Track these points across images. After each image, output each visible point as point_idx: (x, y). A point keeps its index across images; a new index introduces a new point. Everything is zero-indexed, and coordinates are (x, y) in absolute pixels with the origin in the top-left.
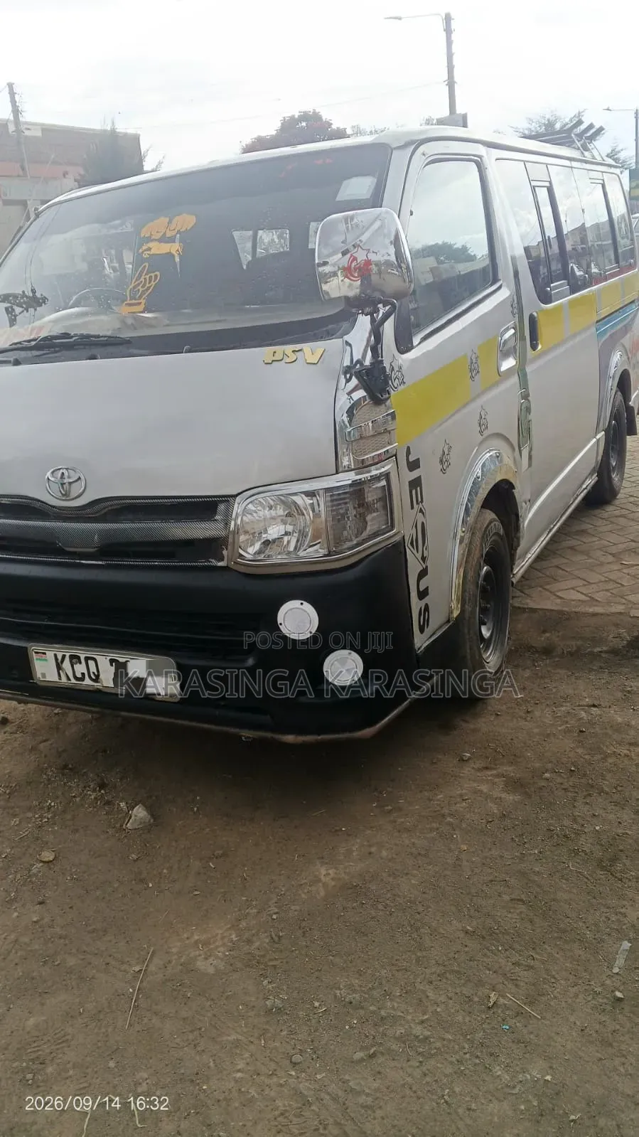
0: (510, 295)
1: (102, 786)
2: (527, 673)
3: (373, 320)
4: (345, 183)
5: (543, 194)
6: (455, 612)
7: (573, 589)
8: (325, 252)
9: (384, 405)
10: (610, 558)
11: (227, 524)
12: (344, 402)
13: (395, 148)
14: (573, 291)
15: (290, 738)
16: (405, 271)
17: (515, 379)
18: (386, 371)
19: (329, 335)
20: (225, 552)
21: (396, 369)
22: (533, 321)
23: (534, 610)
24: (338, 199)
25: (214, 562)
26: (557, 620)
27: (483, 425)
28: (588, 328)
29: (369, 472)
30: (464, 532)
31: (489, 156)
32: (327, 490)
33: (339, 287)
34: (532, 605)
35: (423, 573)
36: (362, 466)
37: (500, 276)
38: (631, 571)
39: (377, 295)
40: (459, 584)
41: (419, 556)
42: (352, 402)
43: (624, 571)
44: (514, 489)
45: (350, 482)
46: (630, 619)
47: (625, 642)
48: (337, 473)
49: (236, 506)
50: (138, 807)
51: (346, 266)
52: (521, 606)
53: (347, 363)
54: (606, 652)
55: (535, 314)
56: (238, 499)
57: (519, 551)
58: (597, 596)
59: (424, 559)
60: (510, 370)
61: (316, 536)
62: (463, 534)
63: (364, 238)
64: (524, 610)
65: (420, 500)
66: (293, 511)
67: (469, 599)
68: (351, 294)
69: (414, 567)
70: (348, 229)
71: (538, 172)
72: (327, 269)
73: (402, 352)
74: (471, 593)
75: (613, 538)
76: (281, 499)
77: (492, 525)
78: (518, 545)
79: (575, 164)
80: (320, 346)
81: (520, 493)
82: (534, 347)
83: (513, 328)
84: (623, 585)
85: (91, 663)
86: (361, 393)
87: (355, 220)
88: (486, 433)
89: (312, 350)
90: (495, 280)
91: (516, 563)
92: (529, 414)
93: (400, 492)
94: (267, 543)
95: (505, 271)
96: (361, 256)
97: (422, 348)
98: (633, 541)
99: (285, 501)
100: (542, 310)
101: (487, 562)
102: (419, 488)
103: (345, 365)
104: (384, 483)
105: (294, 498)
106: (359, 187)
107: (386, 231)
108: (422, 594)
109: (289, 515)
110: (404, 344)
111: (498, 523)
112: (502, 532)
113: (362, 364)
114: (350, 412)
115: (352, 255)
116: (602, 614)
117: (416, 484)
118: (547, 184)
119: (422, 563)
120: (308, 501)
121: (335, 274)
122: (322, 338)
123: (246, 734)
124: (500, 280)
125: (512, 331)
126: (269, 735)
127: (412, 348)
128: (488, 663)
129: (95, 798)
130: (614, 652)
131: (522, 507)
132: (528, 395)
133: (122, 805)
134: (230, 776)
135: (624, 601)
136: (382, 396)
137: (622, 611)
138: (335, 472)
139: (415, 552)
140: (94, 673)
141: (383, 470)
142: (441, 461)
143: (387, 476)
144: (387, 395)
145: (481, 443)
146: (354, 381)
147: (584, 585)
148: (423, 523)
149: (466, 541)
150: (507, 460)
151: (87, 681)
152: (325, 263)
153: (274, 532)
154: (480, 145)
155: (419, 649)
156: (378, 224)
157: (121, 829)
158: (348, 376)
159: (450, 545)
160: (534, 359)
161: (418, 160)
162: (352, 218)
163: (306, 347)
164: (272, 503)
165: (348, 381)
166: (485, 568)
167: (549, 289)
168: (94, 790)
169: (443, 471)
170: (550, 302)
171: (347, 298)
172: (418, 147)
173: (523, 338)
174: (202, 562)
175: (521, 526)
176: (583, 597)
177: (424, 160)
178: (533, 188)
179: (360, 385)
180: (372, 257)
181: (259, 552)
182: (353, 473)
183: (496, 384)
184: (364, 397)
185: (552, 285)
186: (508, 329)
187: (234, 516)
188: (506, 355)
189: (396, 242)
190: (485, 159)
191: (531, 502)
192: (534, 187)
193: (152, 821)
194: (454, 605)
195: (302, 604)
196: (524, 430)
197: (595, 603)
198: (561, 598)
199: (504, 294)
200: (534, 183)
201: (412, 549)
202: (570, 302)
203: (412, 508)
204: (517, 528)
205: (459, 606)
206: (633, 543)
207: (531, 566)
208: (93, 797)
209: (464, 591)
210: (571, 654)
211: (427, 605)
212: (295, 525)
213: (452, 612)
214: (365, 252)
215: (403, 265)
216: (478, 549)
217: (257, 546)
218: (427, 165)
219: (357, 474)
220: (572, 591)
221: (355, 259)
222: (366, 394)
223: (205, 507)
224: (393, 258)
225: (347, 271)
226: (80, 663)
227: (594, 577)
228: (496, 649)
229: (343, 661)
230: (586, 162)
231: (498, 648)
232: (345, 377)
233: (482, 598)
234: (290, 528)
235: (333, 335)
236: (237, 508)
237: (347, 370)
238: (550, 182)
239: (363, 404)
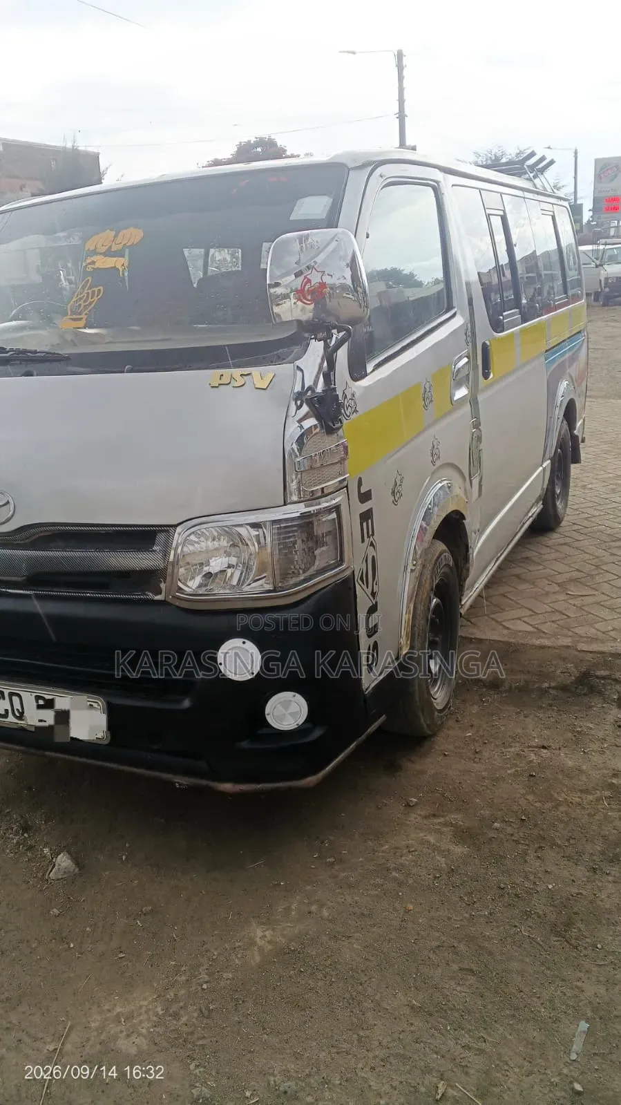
0: (463, 324)
1: (26, 829)
2: (475, 709)
3: (326, 346)
4: (299, 202)
5: (497, 222)
6: (404, 648)
7: (519, 619)
8: (278, 273)
9: (336, 434)
10: (557, 588)
11: (166, 554)
12: (294, 431)
13: (353, 169)
14: (524, 320)
15: (227, 787)
16: (361, 296)
17: (467, 408)
18: (338, 399)
19: (280, 360)
20: (163, 586)
21: (349, 396)
22: (485, 349)
23: (480, 641)
24: (291, 218)
25: (151, 596)
26: (508, 652)
27: (434, 454)
28: (538, 357)
29: (319, 504)
30: (414, 565)
31: (447, 182)
32: (274, 522)
33: (291, 310)
34: (479, 635)
35: (373, 609)
36: (313, 498)
37: (455, 303)
38: (578, 602)
39: (333, 320)
40: (409, 619)
41: (369, 591)
42: (303, 430)
43: (570, 601)
44: (465, 519)
45: (298, 514)
46: (577, 653)
47: (573, 678)
48: (285, 504)
49: (176, 535)
50: (62, 854)
51: (299, 288)
52: (468, 635)
53: (298, 388)
54: (553, 688)
55: (488, 342)
56: (179, 529)
57: (468, 582)
58: (544, 628)
59: (373, 594)
60: (463, 399)
61: (262, 569)
62: (413, 568)
63: (319, 259)
64: (470, 640)
65: (370, 533)
66: (237, 542)
67: (419, 635)
68: (304, 318)
69: (363, 602)
70: (301, 250)
71: (493, 200)
72: (279, 291)
73: (355, 379)
74: (421, 628)
75: (559, 567)
76: (225, 531)
77: (443, 556)
78: (468, 576)
79: (527, 195)
80: (270, 371)
81: (470, 523)
82: (486, 376)
83: (467, 357)
84: (569, 617)
85: (16, 700)
86: (312, 422)
87: (310, 240)
88: (438, 463)
89: (261, 375)
90: (450, 308)
91: (465, 594)
92: (481, 442)
93: (351, 525)
94: (209, 575)
95: (460, 299)
96: (315, 279)
97: (375, 376)
98: (578, 570)
99: (228, 532)
100: (495, 338)
101: (436, 595)
102: (370, 521)
103: (296, 391)
104: (334, 515)
105: (239, 529)
106: (313, 207)
107: (342, 253)
108: (372, 632)
109: (234, 545)
110: (357, 372)
111: (448, 555)
112: (451, 563)
113: (313, 391)
114: (300, 441)
115: (305, 277)
116: (549, 647)
117: (366, 516)
118: (501, 213)
119: (372, 599)
120: (254, 532)
121: (286, 296)
122: (272, 362)
123: (181, 781)
124: (454, 308)
125: (466, 360)
126: (204, 782)
127: (366, 375)
128: (435, 699)
129: (17, 843)
130: (563, 688)
131: (472, 536)
132: (480, 424)
133: (46, 850)
134: (162, 821)
135: (570, 634)
136: (334, 425)
137: (570, 644)
138: (283, 503)
139: (365, 587)
140: (18, 710)
141: (334, 502)
142: (393, 493)
143: (337, 508)
144: (340, 424)
145: (433, 473)
146: (305, 409)
147: (531, 616)
148: (373, 557)
149: (417, 574)
150: (458, 491)
151: (11, 719)
152: (277, 285)
153: (216, 565)
154: (437, 170)
155: (367, 689)
156: (334, 244)
157: (43, 880)
158: (299, 402)
159: (400, 580)
160: (487, 388)
161: (375, 181)
162: (307, 237)
163: (256, 371)
164: (216, 534)
165: (299, 408)
166: (435, 600)
167: (501, 317)
168: (17, 833)
169: (395, 502)
170: (502, 331)
171: (299, 322)
172: (377, 167)
173: (476, 367)
174: (137, 595)
175: (471, 556)
176: (530, 629)
177: (381, 182)
178: (488, 217)
179: (311, 413)
180: (327, 280)
181: (200, 586)
182: (302, 505)
183: (449, 413)
184: (315, 426)
185: (504, 314)
186: (460, 358)
187: (174, 545)
188: (459, 385)
189: (353, 265)
190: (442, 185)
191: (481, 532)
192: (489, 215)
193: (77, 870)
194: (403, 641)
195: (244, 643)
196: (475, 459)
197: (542, 635)
198: (508, 628)
199: (458, 321)
200: (488, 211)
201: (362, 585)
202: (522, 331)
203: (363, 541)
204: (466, 559)
205: (409, 642)
206: (578, 573)
207: (480, 596)
208: (15, 841)
209: (413, 626)
210: (520, 689)
211: (376, 642)
212: (239, 557)
213: (401, 649)
214: (320, 274)
215: (359, 289)
216: (428, 581)
217: (198, 580)
218: (384, 187)
219: (306, 507)
220: (519, 622)
221: (309, 281)
222: (317, 423)
223: (143, 537)
224: (349, 282)
225: (301, 294)
226: (4, 699)
227: (541, 608)
228: (444, 684)
229: (286, 704)
230: (538, 193)
231: (446, 683)
232: (296, 403)
233: (431, 630)
234: (233, 561)
235: (284, 359)
236: (178, 537)
237: (299, 397)
238: (504, 211)
239: (314, 432)
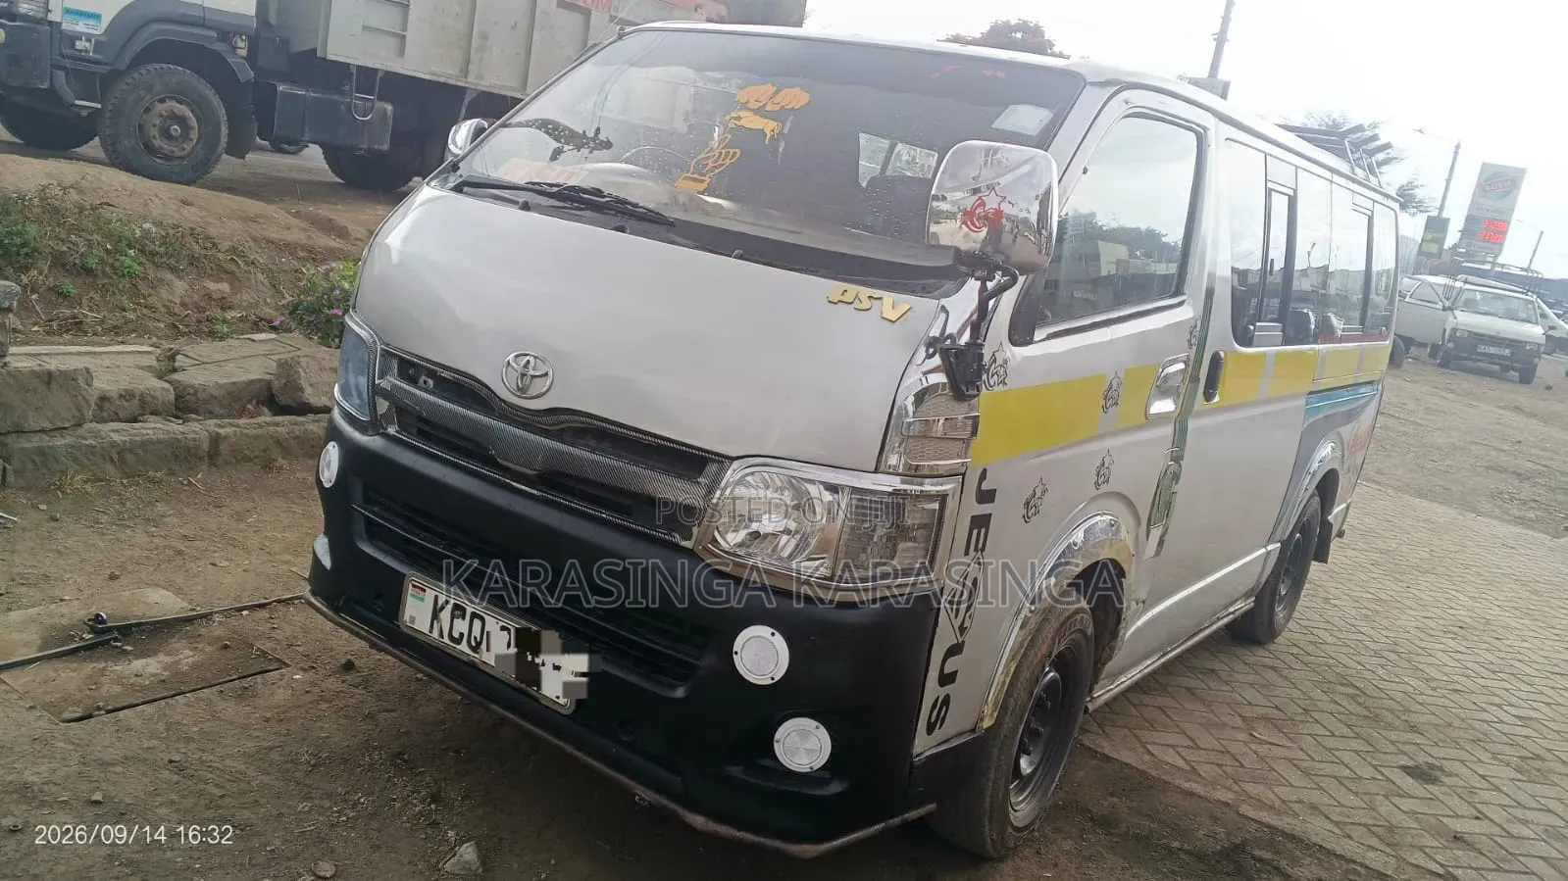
0: (1193, 318)
1: (435, 798)
2: (1068, 845)
3: (983, 288)
4: (1011, 107)
5: (1280, 205)
6: (986, 720)
7: (1172, 746)
8: (949, 185)
9: (967, 403)
10: (1239, 722)
11: (710, 491)
12: (914, 382)
13: (1093, 84)
14: (1286, 341)
15: (698, 821)
16: (1044, 240)
17: (1167, 431)
18: (982, 360)
19: (925, 291)
20: (695, 530)
21: (999, 361)
22: (1216, 362)
23: (1107, 759)
24: (994, 126)
25: (677, 538)
26: (1138, 784)
27: (1102, 475)
28: (1294, 397)
29: (922, 484)
30: (1031, 612)
31: (1217, 131)
32: (855, 490)
33: (951, 233)
34: (1108, 750)
35: (955, 650)
36: (914, 473)
37: (1186, 289)
38: (1262, 749)
39: (999, 259)
40: (1004, 682)
41: (957, 623)
42: (925, 385)
43: (1253, 747)
44: (1125, 578)
45: (890, 489)
46: (1237, 818)
47: (1219, 847)
48: (876, 471)
49: (729, 472)
50: (468, 844)
51: (969, 209)
52: (1092, 746)
53: (935, 332)
54: (1187, 852)
55: (1222, 354)
56: (735, 465)
57: (1109, 667)
58: (1203, 770)
59: (962, 629)
60: (1162, 418)
61: (823, 547)
62: (1029, 615)
63: (1003, 181)
64: (1094, 753)
65: (980, 546)
66: (802, 505)
67: (1013, 710)
68: (964, 246)
69: (944, 637)
70: (985, 164)
71: (1282, 173)
72: (944, 206)
73: (1014, 343)
74: (1019, 702)
75: (1250, 694)
76: (791, 482)
77: (1078, 617)
78: (1110, 658)
79: (1337, 179)
80: (906, 301)
81: (1135, 585)
82: (1208, 397)
83: (1184, 362)
84: (1242, 766)
85: (477, 623)
86: (940, 378)
87: (999, 156)
88: (1104, 488)
89: (892, 303)
90: (1178, 292)
91: (1101, 682)
92: (1177, 483)
93: (957, 526)
94: (756, 535)
95: (1196, 284)
96: (992, 203)
97: (1047, 345)
98: (1277, 708)
99: (795, 486)
100: (1235, 352)
101: (1055, 666)
102: (983, 530)
103: (931, 335)
104: (936, 506)
105: (808, 486)
106: (1028, 118)
107: (1035, 181)
108: (946, 679)
109: (797, 507)
110: (1021, 333)
111: (1088, 618)
112: (1090, 631)
113: (954, 340)
114: (920, 397)
115: (980, 198)
116: (1200, 797)
117: (981, 522)
118: (1291, 193)
119: (958, 635)
120: (828, 497)
121: (951, 216)
122: (913, 291)
123: (645, 794)
124: (1184, 294)
125: (1182, 366)
126: (672, 806)
127: (1031, 342)
128: (1015, 811)
129: (420, 812)
130: (1200, 857)
131: (1129, 605)
132: (1182, 458)
133: (451, 833)
134: (607, 847)
135: (1236, 788)
136: (967, 391)
137: (1229, 801)
138: (873, 469)
139: (953, 616)
140: (475, 638)
141: (939, 488)
142: (1027, 504)
143: (942, 498)
144: (975, 392)
145: (1094, 499)
146: (937, 360)
147: (1188, 747)
149: (1032, 625)
150: (1126, 535)
151: (464, 647)
152: (944, 198)
153: (767, 524)
154: (1209, 114)
155: (918, 755)
156: (1026, 168)
157: (435, 868)
158: (931, 350)
159: (1006, 624)
160: (1202, 414)
161: (1117, 107)
162: (996, 151)
163: (888, 297)
164: (779, 484)
165: (929, 356)
166: (1052, 674)
167: (1252, 327)
168: (423, 801)
169: (1026, 519)
170: (1249, 344)
171: (957, 250)
172: (1125, 90)
173: (1195, 379)
174: (662, 533)
175: (1121, 634)
176: (1181, 763)
177: (1123, 109)
178: (1268, 193)
179: (942, 368)
180: (1006, 208)
181: (741, 545)
182: (898, 479)
183: (1139, 428)
184: (944, 384)
185: (1258, 324)
186: (1175, 361)
187: (723, 484)
188: (1163, 392)
189: (1045, 200)
190: (1212, 134)
191: (1146, 604)
192: (1271, 190)
193: (480, 870)
194: (988, 710)
195: (773, 634)
196: (1162, 505)
197: (1194, 777)
198: (1153, 755)
199: (1185, 313)
200: (1270, 185)
201: (950, 612)
202: (1278, 354)
203: (967, 553)
204: (1114, 635)
205: (996, 714)
206: (1275, 711)
207: (1124, 693)
208: (417, 809)
209: (1008, 695)
210: (1138, 838)
211: (947, 697)
212: (800, 524)
213: (982, 720)
214: (999, 199)
215: (1043, 231)
216: (1048, 642)
217: (742, 535)
218: (1126, 117)
219: (903, 482)
220: (1171, 750)
221: (983, 204)
222: (946, 381)
223: (692, 462)
224: (1033, 218)
225: (968, 216)
226: (464, 618)
227: (1207, 740)
228: (1034, 796)
229: (804, 735)
230: (1354, 181)
231: (1039, 794)
232: (927, 351)
233: (1033, 713)
234: (793, 526)
235: (929, 292)
236: (732, 474)
237: (932, 343)
238: (1295, 191)
239: (940, 392)
